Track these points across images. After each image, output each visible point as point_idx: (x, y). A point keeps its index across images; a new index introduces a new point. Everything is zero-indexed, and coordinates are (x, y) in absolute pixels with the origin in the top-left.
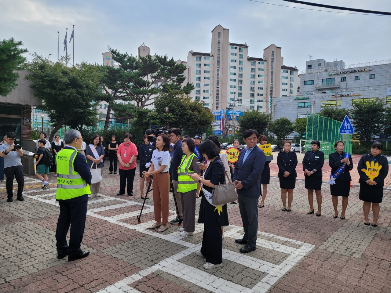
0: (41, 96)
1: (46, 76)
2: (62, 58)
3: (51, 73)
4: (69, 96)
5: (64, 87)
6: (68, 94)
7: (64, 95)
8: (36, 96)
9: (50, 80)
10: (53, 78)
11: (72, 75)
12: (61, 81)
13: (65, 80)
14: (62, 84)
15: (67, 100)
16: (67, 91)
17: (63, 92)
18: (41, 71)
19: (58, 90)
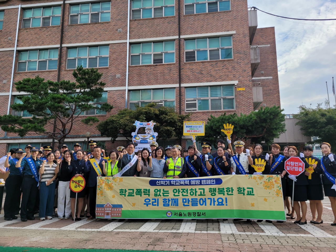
0: (308, 135)
1: (309, 120)
2: (319, 105)
3: (312, 117)
4: (328, 131)
5: (324, 125)
6: (327, 130)
7: (324, 131)
8: (305, 135)
9: (312, 122)
10: (314, 120)
11: (328, 115)
12: (320, 122)
13: (324, 120)
14: (322, 123)
15: (327, 134)
16: (326, 128)
17: (323, 129)
18: (305, 118)
19: (319, 129)
